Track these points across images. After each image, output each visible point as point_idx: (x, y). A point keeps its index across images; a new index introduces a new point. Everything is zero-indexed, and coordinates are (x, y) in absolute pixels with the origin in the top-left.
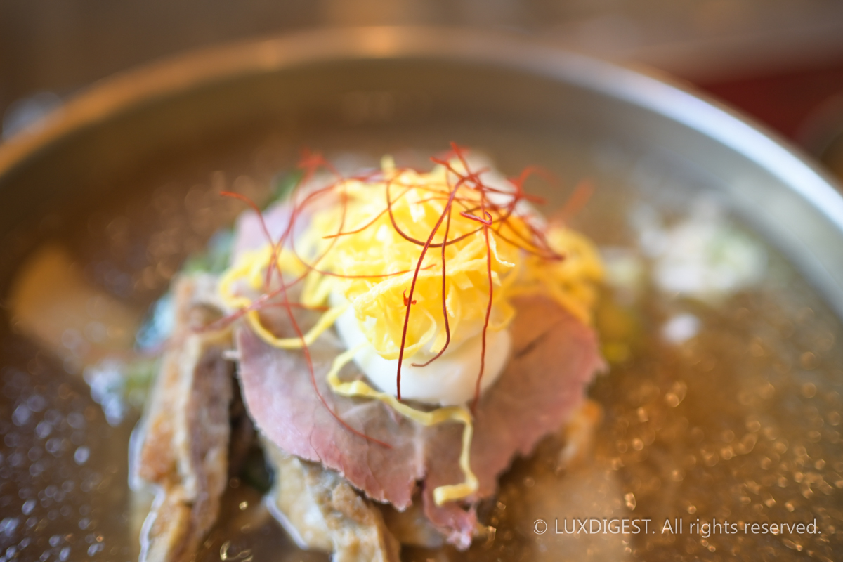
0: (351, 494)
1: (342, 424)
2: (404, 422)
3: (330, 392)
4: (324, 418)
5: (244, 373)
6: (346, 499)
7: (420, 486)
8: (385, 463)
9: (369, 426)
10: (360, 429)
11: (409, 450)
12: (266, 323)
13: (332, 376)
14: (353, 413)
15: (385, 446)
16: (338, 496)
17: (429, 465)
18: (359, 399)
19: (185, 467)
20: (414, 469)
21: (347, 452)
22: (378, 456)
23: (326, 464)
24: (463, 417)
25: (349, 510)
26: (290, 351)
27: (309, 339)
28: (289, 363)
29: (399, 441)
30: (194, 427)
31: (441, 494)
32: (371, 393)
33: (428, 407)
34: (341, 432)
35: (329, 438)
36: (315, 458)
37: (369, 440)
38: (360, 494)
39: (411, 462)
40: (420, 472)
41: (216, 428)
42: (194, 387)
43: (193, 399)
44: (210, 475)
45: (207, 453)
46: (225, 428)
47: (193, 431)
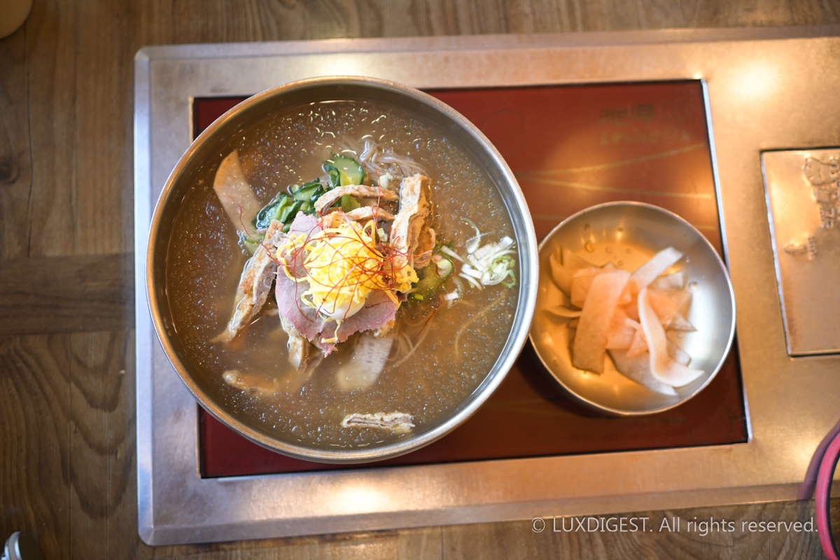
1: (301, 312)
3: (300, 301)
4: (295, 306)
5: (278, 281)
7: (319, 334)
9: (308, 314)
10: (305, 315)
11: (319, 325)
12: (288, 267)
13: (303, 295)
14: (306, 308)
15: (312, 321)
17: (324, 330)
18: (308, 307)
19: (254, 292)
21: (298, 321)
22: (308, 323)
27: (299, 281)
28: (291, 285)
29: (316, 322)
30: (260, 284)
31: (324, 341)
32: (312, 306)
33: (328, 317)
34: (299, 314)
39: (318, 328)
40: (320, 332)
41: (266, 286)
42: (263, 272)
43: (261, 275)
44: (261, 299)
45: (261, 293)
46: (269, 287)
47: (259, 285)
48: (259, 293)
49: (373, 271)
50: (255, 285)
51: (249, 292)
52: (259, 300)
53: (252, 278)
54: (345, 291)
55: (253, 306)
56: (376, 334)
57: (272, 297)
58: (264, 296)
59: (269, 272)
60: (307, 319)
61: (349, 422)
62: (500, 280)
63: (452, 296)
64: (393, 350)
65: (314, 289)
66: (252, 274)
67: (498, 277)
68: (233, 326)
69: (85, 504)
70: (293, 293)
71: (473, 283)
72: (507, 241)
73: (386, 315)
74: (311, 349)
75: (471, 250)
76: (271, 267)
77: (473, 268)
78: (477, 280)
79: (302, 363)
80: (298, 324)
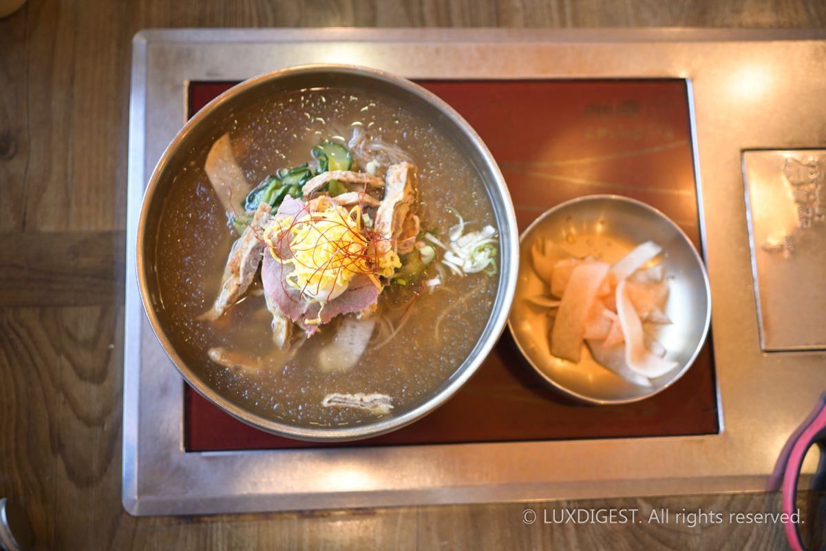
1: (286, 292)
2: (303, 299)
3: (285, 280)
4: (280, 287)
5: (264, 261)
7: (303, 315)
8: (295, 306)
9: (292, 295)
10: (290, 295)
11: (303, 306)
12: (275, 249)
13: (288, 277)
14: (290, 290)
15: (297, 302)
17: (308, 311)
18: (293, 288)
19: (241, 273)
21: (283, 301)
22: (293, 304)
28: (276, 266)
29: (300, 303)
30: (247, 264)
31: (307, 322)
32: (296, 287)
33: (311, 298)
34: (284, 295)
35: (279, 295)
37: (291, 299)
39: (302, 309)
40: (304, 312)
41: (253, 267)
42: (251, 253)
43: (249, 256)
44: (248, 279)
45: (248, 273)
46: (256, 268)
47: (246, 266)
48: (246, 273)
49: (357, 255)
50: (242, 265)
51: (236, 272)
52: (246, 280)
53: (239, 259)
54: (329, 274)
55: (239, 285)
56: (359, 317)
57: (258, 277)
58: (251, 276)
59: (256, 253)
60: (292, 300)
61: (329, 402)
62: (481, 268)
63: (434, 282)
64: (375, 333)
65: (299, 271)
66: (240, 255)
67: (479, 265)
68: (220, 304)
69: (72, 474)
70: (279, 274)
71: (455, 270)
72: (490, 230)
73: (368, 299)
74: (295, 330)
75: (454, 237)
76: (258, 249)
77: (455, 255)
78: (460, 267)
79: (285, 343)
80: (282, 304)
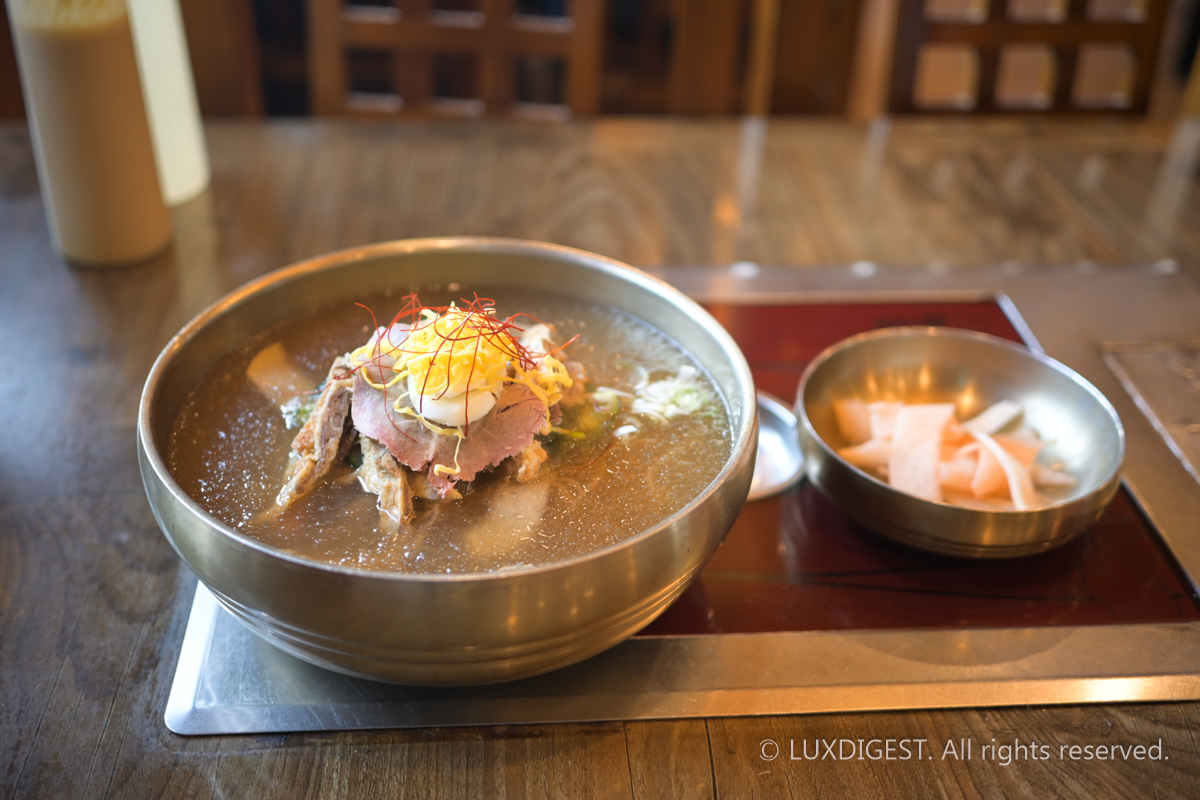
0: (390, 458)
1: (395, 426)
2: (428, 432)
3: (394, 412)
4: (387, 422)
5: (353, 399)
6: (388, 461)
7: (429, 464)
8: (412, 448)
9: (407, 431)
10: (404, 431)
11: (427, 446)
12: (370, 376)
13: (397, 403)
14: (403, 423)
15: (415, 441)
16: (386, 459)
17: (435, 454)
18: (406, 416)
19: (316, 446)
20: (428, 455)
21: (393, 439)
22: (409, 444)
23: (381, 442)
24: (459, 434)
25: (388, 467)
26: (379, 390)
27: (388, 385)
28: (377, 397)
29: (423, 441)
30: (325, 425)
31: (438, 468)
32: (413, 414)
33: (443, 426)
34: (393, 430)
35: (386, 431)
36: (376, 438)
37: (406, 436)
38: (395, 459)
40: (430, 459)
43: (326, 411)
48: (325, 440)
50: (317, 429)
51: (310, 449)
52: (325, 452)
53: (311, 433)
55: (315, 462)
58: (333, 444)
62: (692, 410)
63: (624, 431)
66: (312, 427)
67: (688, 407)
71: (654, 416)
72: (687, 371)
75: (640, 386)
77: (647, 401)
78: (662, 414)
79: (403, 523)
